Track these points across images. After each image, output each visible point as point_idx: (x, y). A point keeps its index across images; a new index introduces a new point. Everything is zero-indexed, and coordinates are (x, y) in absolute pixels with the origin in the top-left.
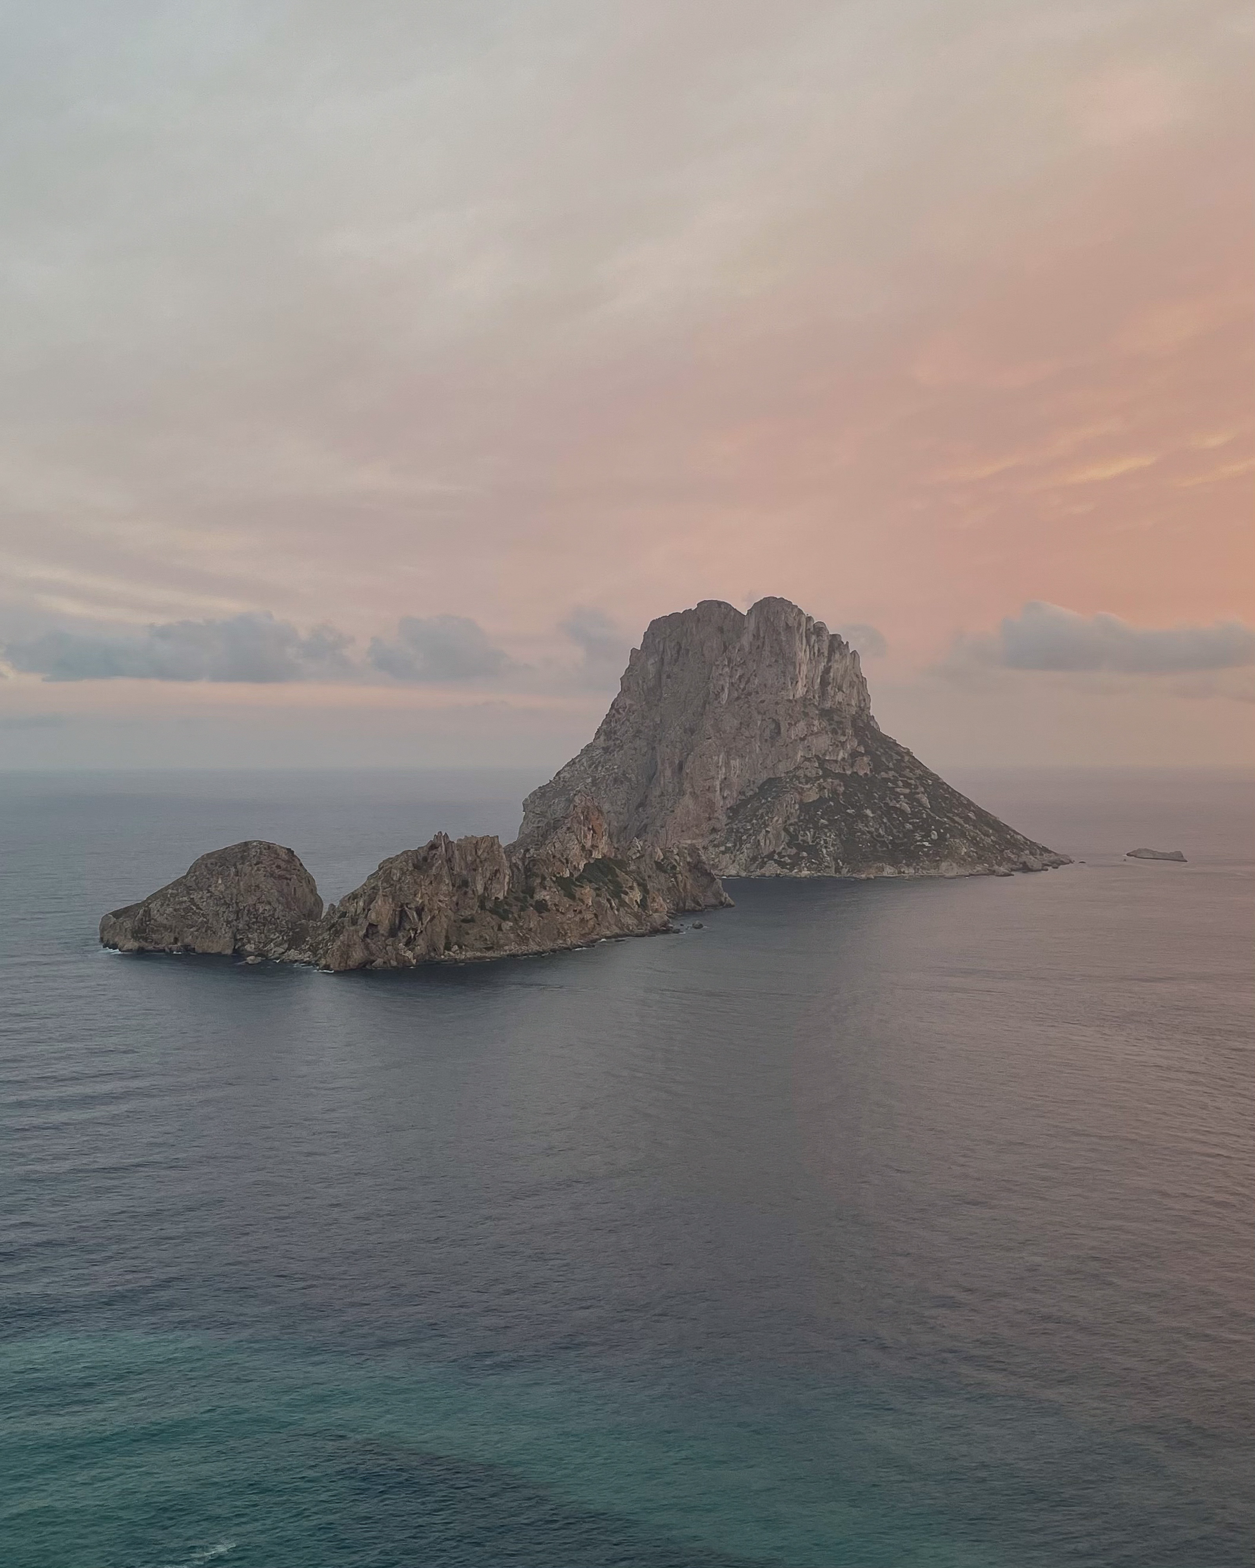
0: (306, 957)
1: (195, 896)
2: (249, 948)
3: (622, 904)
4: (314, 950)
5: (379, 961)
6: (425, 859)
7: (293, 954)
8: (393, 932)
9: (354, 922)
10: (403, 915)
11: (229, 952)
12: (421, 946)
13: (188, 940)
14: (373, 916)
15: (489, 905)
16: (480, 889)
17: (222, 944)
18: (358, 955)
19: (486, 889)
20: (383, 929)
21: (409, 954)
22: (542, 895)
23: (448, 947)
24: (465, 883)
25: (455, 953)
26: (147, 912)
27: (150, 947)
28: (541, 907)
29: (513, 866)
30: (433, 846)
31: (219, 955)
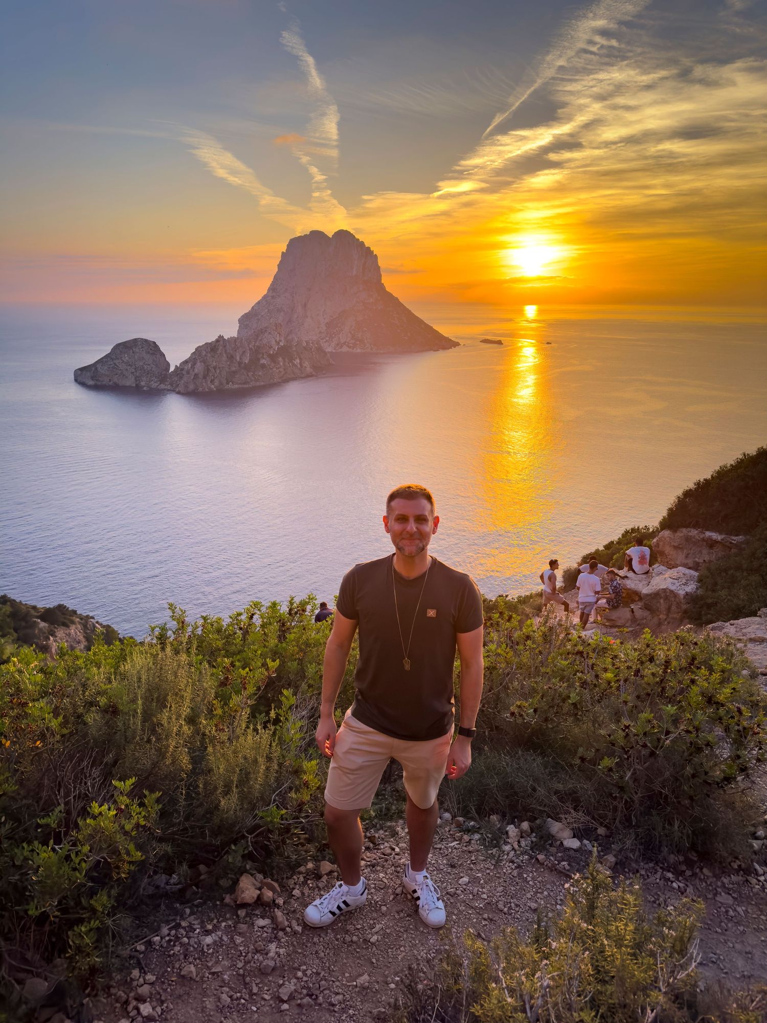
0: (169, 387)
1: (116, 362)
2: (143, 384)
3: (294, 365)
4: (171, 385)
5: (200, 389)
6: (215, 346)
7: (162, 386)
8: (205, 377)
9: (188, 373)
10: (208, 370)
11: (134, 385)
12: (217, 382)
13: (116, 380)
14: (196, 371)
15: (243, 365)
16: (238, 360)
17: (130, 382)
18: (191, 387)
19: (240, 359)
20: (201, 376)
21: (213, 386)
22: (263, 361)
23: (228, 383)
24: (232, 357)
25: (230, 386)
26: (96, 369)
27: (99, 383)
28: (263, 366)
29: (250, 349)
30: (217, 341)
31: (130, 387)
